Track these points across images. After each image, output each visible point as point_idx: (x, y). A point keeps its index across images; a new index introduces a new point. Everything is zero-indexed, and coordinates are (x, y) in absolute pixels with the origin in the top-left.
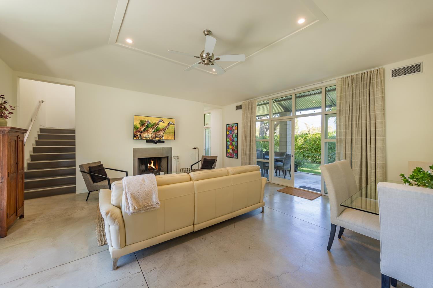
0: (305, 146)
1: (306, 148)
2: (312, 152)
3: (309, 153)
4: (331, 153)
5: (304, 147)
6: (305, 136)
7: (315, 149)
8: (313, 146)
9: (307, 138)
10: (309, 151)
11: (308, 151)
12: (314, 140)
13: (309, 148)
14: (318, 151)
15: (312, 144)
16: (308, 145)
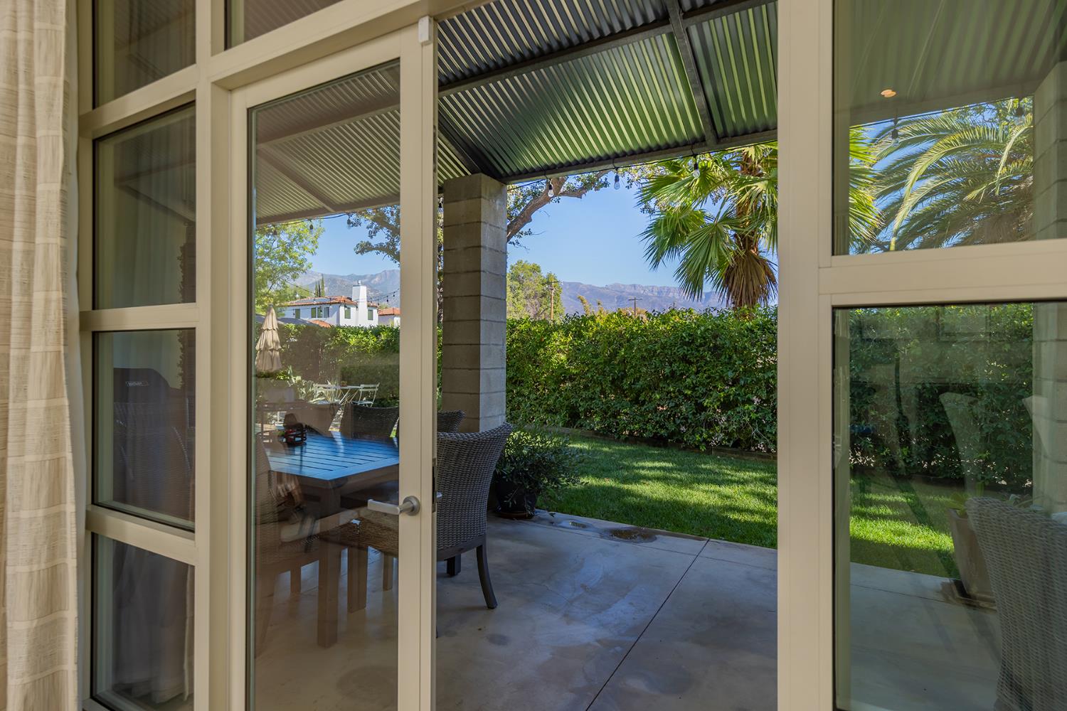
0: (576, 368)
1: (581, 378)
2: (603, 392)
3: (592, 399)
4: (671, 397)
5: (575, 372)
6: (577, 326)
7: (613, 382)
8: (607, 369)
9: (584, 333)
10: (591, 391)
11: (586, 387)
12: (610, 344)
13: (592, 376)
14: (625, 387)
15: (600, 360)
16: (587, 365)
